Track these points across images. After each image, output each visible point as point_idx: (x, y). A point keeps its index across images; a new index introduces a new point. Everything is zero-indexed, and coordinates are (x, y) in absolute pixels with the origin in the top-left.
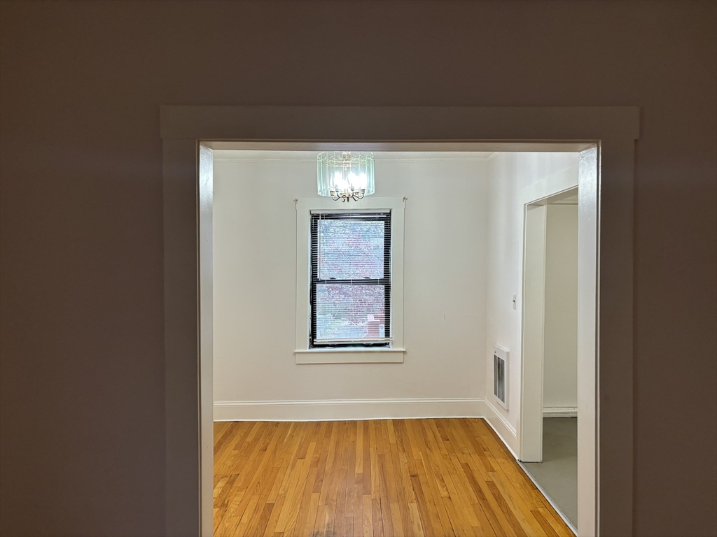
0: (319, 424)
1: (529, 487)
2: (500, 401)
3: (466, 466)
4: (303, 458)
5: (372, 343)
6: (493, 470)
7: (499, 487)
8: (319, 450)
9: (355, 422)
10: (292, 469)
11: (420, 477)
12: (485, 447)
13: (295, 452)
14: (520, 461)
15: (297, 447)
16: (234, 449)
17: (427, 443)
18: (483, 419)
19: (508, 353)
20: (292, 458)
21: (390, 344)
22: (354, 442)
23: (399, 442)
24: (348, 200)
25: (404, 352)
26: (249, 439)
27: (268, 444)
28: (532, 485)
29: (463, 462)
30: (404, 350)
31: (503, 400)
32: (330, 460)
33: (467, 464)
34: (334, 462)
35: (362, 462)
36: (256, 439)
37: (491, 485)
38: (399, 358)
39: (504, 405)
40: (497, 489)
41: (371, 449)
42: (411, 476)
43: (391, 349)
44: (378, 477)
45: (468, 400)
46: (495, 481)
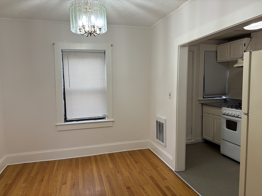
0: (71, 160)
1: (187, 187)
2: (160, 142)
3: (152, 178)
4: (65, 184)
5: (97, 118)
6: (166, 179)
7: (172, 189)
8: (74, 177)
9: (90, 157)
10: (60, 192)
11: (132, 188)
12: (156, 165)
13: (60, 180)
14: (176, 172)
15: (61, 176)
16: (24, 183)
17: (128, 165)
18: (149, 149)
19: (165, 120)
20: (59, 184)
21: (106, 118)
22: (92, 169)
23: (114, 167)
24: (91, 35)
25: (113, 121)
26: (32, 175)
27: (44, 176)
28: (187, 186)
29: (150, 176)
30: (113, 120)
31: (163, 141)
32: (81, 183)
33: (152, 176)
34: (83, 184)
35: (98, 182)
36: (37, 174)
37: (168, 188)
38: (111, 124)
39: (163, 144)
40: (173, 191)
41: (102, 173)
42: (127, 188)
43: (106, 120)
44: (109, 192)
45: (142, 141)
46: (169, 186)
